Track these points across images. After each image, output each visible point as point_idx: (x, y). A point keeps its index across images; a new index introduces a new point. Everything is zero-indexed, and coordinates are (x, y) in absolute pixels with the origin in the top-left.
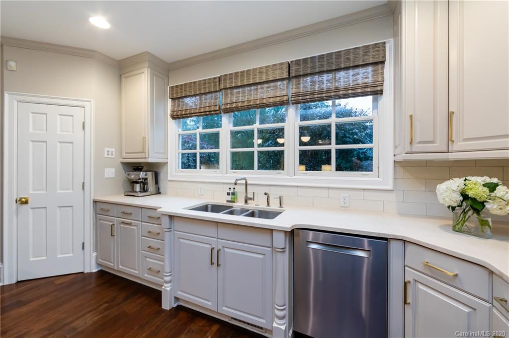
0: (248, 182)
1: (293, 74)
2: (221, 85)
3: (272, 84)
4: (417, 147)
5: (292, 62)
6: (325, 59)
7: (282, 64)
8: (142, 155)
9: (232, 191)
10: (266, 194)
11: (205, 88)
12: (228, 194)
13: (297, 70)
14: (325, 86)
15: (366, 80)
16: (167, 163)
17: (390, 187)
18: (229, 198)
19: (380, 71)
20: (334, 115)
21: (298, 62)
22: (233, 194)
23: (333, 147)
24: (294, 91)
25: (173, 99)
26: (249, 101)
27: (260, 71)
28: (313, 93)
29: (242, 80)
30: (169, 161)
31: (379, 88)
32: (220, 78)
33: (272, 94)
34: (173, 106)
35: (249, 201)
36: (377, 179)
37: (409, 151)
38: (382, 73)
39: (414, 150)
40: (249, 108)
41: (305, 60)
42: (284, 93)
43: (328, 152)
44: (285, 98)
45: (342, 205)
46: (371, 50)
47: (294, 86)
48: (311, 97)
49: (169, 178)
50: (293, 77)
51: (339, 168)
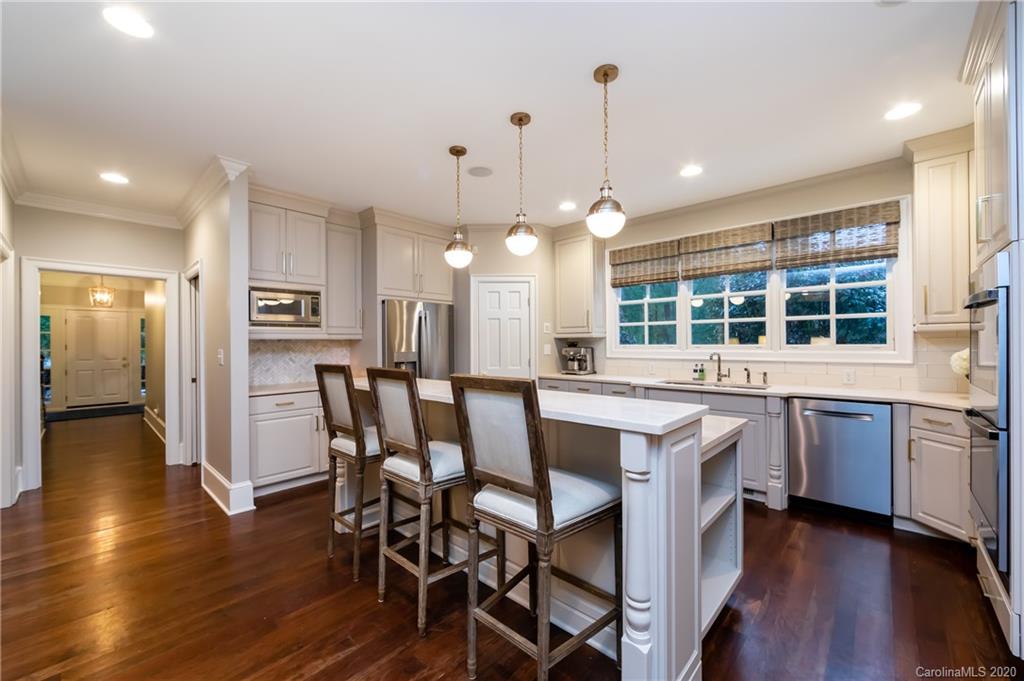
0: (722, 358)
1: (778, 236)
2: (678, 249)
3: (749, 248)
4: (932, 318)
5: (776, 223)
6: (821, 220)
7: (763, 225)
8: (585, 330)
9: (699, 368)
10: (746, 369)
11: (658, 253)
12: (695, 371)
13: (782, 233)
14: (820, 249)
15: (875, 243)
16: (605, 338)
17: (910, 361)
18: (697, 375)
19: (893, 232)
20: (833, 280)
21: (784, 223)
22: (702, 371)
23: (833, 317)
24: (780, 255)
25: (613, 265)
26: (718, 267)
27: (734, 233)
28: (804, 258)
29: (709, 244)
30: (608, 335)
31: (892, 252)
32: (679, 241)
33: (749, 258)
34: (615, 272)
35: (723, 379)
36: (893, 352)
37: (924, 321)
38: (897, 235)
39: (930, 321)
40: (718, 274)
41: (794, 222)
42: (767, 257)
43: (826, 323)
44: (768, 263)
45: (845, 381)
46: (881, 209)
47: (780, 250)
48: (803, 261)
49: (608, 356)
50: (778, 240)
51: (840, 340)
